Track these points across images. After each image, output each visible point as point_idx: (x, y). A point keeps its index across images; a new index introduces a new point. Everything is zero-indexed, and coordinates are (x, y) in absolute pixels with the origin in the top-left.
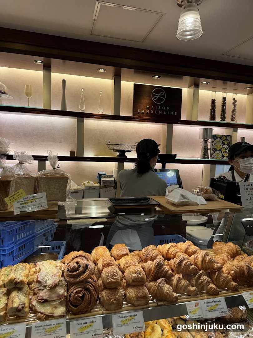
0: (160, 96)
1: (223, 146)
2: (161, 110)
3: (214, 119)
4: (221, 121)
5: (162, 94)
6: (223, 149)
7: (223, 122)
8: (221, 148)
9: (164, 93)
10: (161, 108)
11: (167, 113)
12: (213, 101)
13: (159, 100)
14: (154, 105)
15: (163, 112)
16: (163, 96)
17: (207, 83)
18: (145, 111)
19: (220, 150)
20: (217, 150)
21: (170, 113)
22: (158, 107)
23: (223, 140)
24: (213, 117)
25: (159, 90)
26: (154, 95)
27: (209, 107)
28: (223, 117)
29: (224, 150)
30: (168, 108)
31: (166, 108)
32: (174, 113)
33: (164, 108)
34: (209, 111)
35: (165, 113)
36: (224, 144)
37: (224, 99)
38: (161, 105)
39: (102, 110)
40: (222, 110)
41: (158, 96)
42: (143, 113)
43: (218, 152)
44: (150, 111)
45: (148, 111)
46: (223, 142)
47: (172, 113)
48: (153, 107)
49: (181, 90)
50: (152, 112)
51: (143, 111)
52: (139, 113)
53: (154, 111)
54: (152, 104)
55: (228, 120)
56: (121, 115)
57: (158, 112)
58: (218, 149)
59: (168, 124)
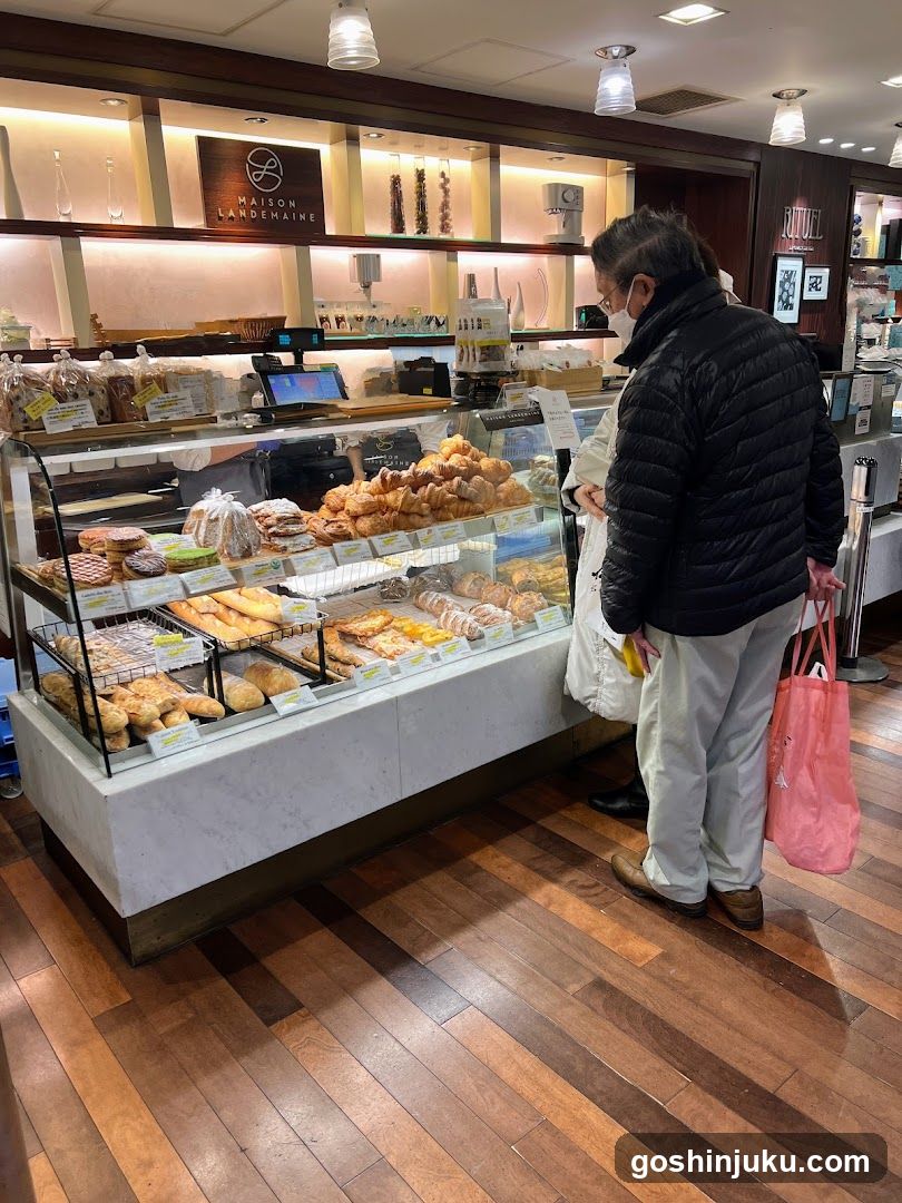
0: (267, 170)
2: (276, 208)
3: (401, 230)
4: (418, 233)
5: (272, 164)
7: (422, 236)
9: (277, 161)
10: (275, 203)
11: (290, 215)
12: (396, 181)
13: (268, 181)
14: (258, 195)
15: (281, 215)
16: (276, 171)
17: (380, 136)
18: (237, 212)
21: (298, 217)
22: (267, 202)
24: (399, 225)
25: (263, 153)
26: (253, 169)
27: (388, 197)
30: (292, 204)
31: (287, 203)
32: (307, 217)
33: (281, 203)
34: (389, 209)
35: (285, 217)
37: (420, 176)
38: (275, 196)
40: (418, 204)
41: (262, 169)
42: (232, 218)
44: (248, 213)
45: (243, 213)
47: (302, 217)
48: (254, 202)
49: (316, 153)
50: (253, 214)
51: (231, 214)
52: (220, 218)
53: (259, 213)
54: (252, 192)
55: (434, 233)
56: (176, 225)
57: (268, 214)
59: (296, 244)
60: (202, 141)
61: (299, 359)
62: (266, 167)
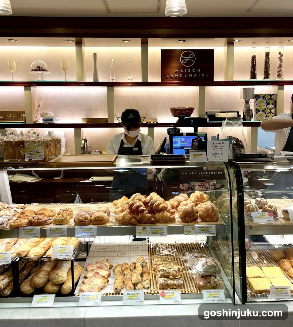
0: (189, 59)
1: (267, 106)
2: (191, 72)
3: (255, 78)
5: (191, 56)
6: (267, 109)
7: (266, 80)
8: (265, 109)
9: (193, 55)
10: (191, 70)
11: (197, 75)
12: (254, 58)
13: (189, 63)
14: (183, 68)
15: (193, 75)
16: (193, 59)
17: (240, 41)
18: (174, 75)
19: (263, 111)
20: (259, 111)
21: (201, 75)
22: (187, 71)
23: (267, 99)
24: (253, 75)
25: (187, 53)
26: (183, 59)
28: (267, 75)
29: (269, 111)
30: (199, 70)
31: (196, 70)
32: (205, 75)
33: (194, 70)
35: (195, 75)
36: (269, 104)
37: (267, 55)
38: (191, 68)
39: (132, 77)
41: (187, 59)
43: (261, 113)
44: (179, 75)
45: (177, 75)
46: (267, 102)
47: (203, 75)
48: (182, 71)
50: (181, 75)
51: (172, 76)
52: (167, 78)
53: (184, 75)
54: (181, 67)
55: (273, 78)
56: (149, 81)
57: (188, 75)
58: (261, 110)
59: (199, 86)
60: (163, 51)
61: (196, 130)
62: (189, 57)
